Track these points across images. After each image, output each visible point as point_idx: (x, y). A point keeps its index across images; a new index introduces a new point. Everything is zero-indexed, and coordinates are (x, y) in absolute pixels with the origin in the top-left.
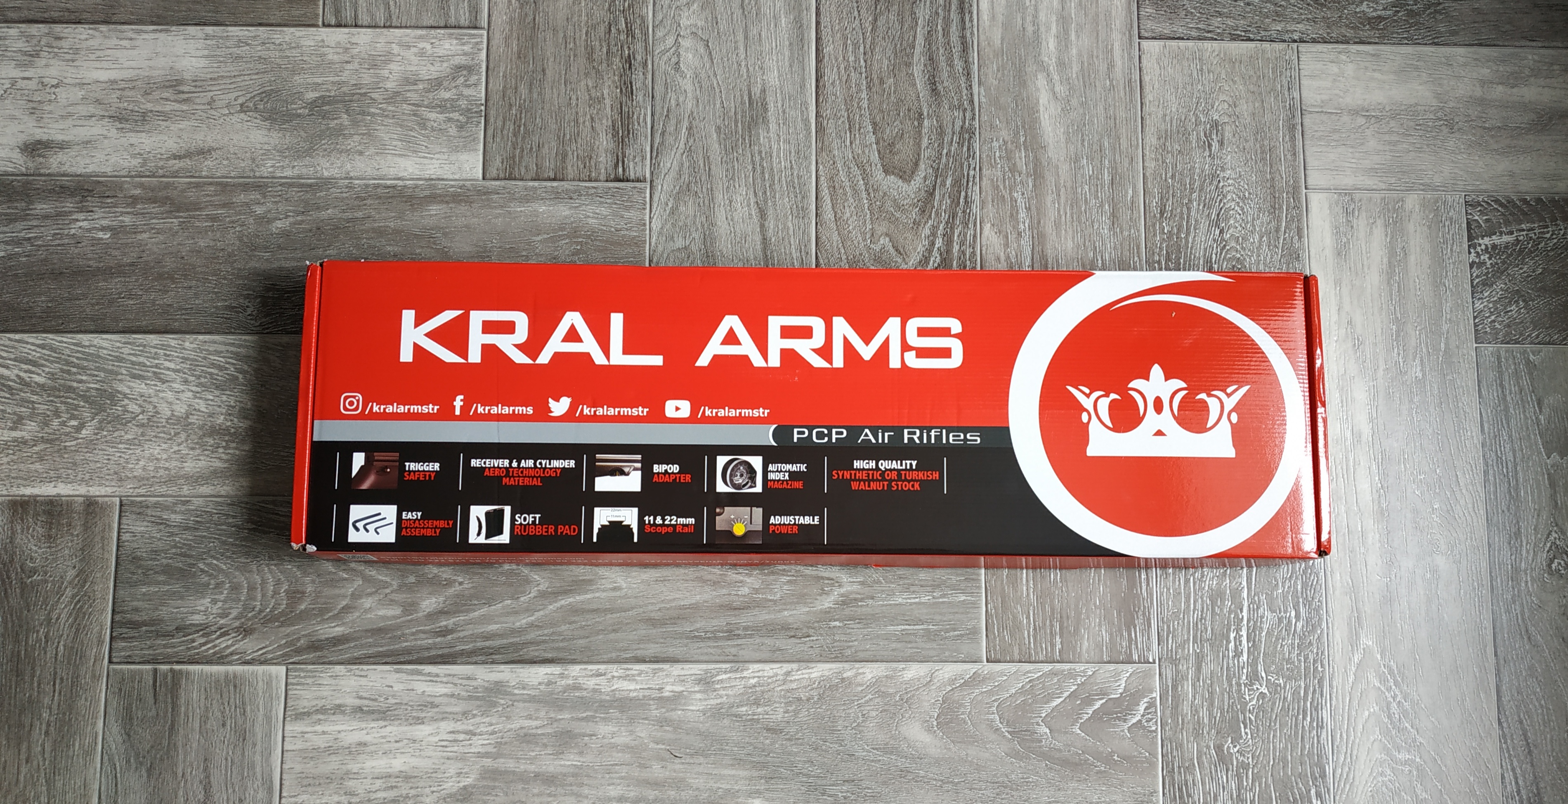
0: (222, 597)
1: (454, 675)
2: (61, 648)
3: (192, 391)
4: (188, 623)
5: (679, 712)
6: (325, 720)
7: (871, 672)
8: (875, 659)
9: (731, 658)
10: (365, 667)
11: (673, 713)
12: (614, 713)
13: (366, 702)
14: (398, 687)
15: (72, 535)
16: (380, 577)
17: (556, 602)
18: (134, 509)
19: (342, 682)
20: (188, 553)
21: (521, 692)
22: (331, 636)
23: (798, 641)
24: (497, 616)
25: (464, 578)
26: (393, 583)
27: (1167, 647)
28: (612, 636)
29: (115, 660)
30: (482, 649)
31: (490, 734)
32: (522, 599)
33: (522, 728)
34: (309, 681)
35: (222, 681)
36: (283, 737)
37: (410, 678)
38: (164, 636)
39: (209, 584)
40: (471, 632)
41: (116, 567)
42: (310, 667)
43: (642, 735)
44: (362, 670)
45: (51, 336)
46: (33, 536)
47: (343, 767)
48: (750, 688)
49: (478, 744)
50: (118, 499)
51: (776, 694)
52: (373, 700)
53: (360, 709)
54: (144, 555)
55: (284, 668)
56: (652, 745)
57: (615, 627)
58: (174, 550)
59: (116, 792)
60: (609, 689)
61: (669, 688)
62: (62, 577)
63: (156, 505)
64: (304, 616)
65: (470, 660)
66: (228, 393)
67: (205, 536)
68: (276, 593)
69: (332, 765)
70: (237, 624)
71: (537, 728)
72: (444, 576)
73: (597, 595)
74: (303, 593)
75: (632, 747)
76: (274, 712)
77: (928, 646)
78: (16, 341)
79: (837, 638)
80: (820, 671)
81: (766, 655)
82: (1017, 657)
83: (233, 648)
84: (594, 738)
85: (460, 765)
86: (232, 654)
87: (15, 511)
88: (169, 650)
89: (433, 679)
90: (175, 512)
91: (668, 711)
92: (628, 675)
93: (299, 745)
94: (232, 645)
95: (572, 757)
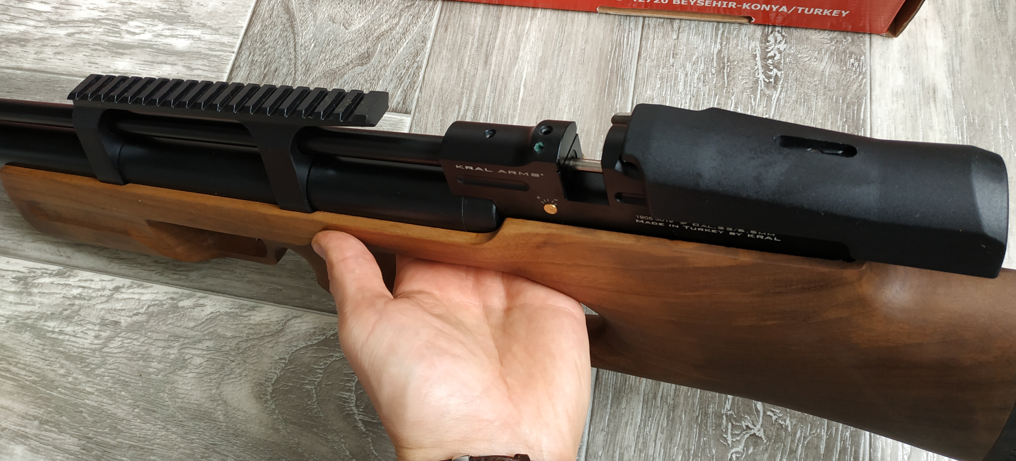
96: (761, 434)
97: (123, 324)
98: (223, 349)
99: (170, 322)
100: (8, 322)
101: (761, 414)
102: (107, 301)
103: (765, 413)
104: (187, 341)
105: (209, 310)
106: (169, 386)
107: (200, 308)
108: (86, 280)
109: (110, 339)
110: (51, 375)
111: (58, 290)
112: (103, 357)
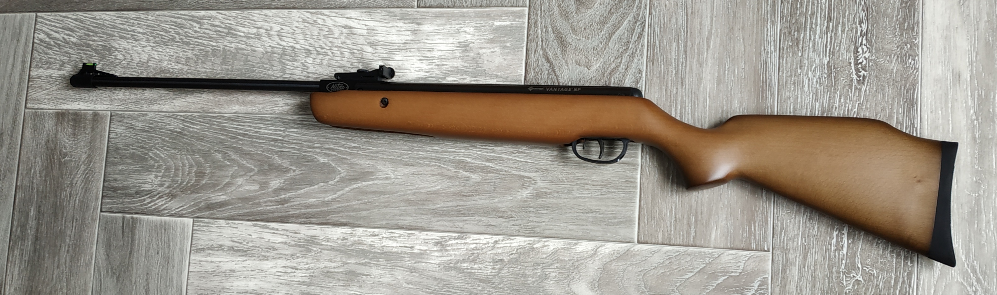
0: (161, 174)
1: (287, 230)
2: (77, 201)
3: (151, 46)
4: (142, 189)
5: (423, 264)
6: (213, 254)
7: (553, 245)
8: (556, 236)
9: (459, 229)
10: (237, 222)
11: (420, 264)
12: (382, 262)
13: (236, 244)
14: (254, 236)
15: (85, 133)
16: (248, 165)
17: (350, 185)
18: (118, 118)
19: (224, 231)
20: (144, 146)
21: (326, 244)
22: (218, 201)
23: (504, 220)
24: (314, 193)
25: (296, 167)
26: (256, 169)
27: (780, 240)
28: (384, 210)
29: (103, 210)
30: (305, 214)
31: (307, 270)
32: (330, 183)
33: (325, 267)
34: (205, 229)
35: (158, 226)
36: (189, 263)
37: (262, 230)
38: (129, 196)
39: (154, 166)
40: (298, 203)
41: (107, 154)
42: (206, 220)
43: (399, 278)
44: (235, 224)
45: (80, 13)
46: (66, 134)
47: (221, 284)
48: (470, 250)
49: (299, 276)
50: (109, 112)
51: (487, 256)
52: (240, 243)
53: (232, 249)
54: (121, 147)
55: (192, 220)
56: (405, 285)
57: (386, 204)
58: (137, 144)
59: (101, 290)
60: (380, 245)
61: (418, 247)
62: (79, 159)
63: (129, 116)
64: (204, 188)
65: (297, 221)
66: (170, 47)
67: (153, 136)
68: (190, 173)
69: (214, 282)
70: (168, 191)
71: (334, 268)
72: (285, 166)
73: (376, 182)
74: (205, 173)
75: (392, 285)
76: (185, 247)
77: (596, 228)
78: (64, 17)
79: (531, 219)
80: (519, 242)
81: (482, 229)
82: (660, 240)
83: (165, 206)
84: (369, 277)
85: (287, 288)
86: (164, 209)
87: (58, 119)
88: (131, 205)
89: (275, 232)
90: (139, 121)
91: (415, 263)
92: (392, 237)
93: (198, 269)
94: (165, 204)
95: (355, 289)
96: (861, 279)
97: (506, 260)
98: (566, 267)
99: (531, 256)
100: (439, 267)
101: (861, 269)
102: (493, 249)
103: (862, 268)
104: (544, 265)
105: (551, 248)
106: (541, 289)
107: (546, 247)
108: (476, 240)
109: (501, 269)
110: (475, 291)
111: (462, 245)
112: (500, 278)
